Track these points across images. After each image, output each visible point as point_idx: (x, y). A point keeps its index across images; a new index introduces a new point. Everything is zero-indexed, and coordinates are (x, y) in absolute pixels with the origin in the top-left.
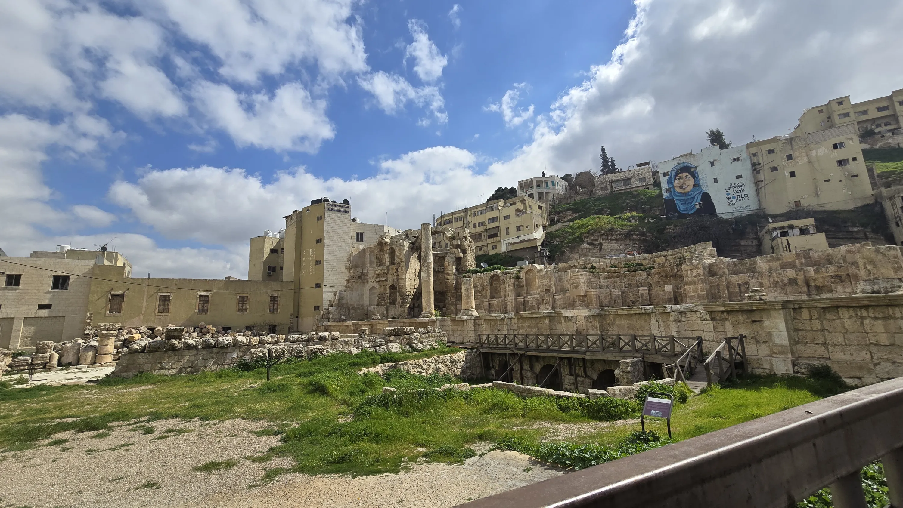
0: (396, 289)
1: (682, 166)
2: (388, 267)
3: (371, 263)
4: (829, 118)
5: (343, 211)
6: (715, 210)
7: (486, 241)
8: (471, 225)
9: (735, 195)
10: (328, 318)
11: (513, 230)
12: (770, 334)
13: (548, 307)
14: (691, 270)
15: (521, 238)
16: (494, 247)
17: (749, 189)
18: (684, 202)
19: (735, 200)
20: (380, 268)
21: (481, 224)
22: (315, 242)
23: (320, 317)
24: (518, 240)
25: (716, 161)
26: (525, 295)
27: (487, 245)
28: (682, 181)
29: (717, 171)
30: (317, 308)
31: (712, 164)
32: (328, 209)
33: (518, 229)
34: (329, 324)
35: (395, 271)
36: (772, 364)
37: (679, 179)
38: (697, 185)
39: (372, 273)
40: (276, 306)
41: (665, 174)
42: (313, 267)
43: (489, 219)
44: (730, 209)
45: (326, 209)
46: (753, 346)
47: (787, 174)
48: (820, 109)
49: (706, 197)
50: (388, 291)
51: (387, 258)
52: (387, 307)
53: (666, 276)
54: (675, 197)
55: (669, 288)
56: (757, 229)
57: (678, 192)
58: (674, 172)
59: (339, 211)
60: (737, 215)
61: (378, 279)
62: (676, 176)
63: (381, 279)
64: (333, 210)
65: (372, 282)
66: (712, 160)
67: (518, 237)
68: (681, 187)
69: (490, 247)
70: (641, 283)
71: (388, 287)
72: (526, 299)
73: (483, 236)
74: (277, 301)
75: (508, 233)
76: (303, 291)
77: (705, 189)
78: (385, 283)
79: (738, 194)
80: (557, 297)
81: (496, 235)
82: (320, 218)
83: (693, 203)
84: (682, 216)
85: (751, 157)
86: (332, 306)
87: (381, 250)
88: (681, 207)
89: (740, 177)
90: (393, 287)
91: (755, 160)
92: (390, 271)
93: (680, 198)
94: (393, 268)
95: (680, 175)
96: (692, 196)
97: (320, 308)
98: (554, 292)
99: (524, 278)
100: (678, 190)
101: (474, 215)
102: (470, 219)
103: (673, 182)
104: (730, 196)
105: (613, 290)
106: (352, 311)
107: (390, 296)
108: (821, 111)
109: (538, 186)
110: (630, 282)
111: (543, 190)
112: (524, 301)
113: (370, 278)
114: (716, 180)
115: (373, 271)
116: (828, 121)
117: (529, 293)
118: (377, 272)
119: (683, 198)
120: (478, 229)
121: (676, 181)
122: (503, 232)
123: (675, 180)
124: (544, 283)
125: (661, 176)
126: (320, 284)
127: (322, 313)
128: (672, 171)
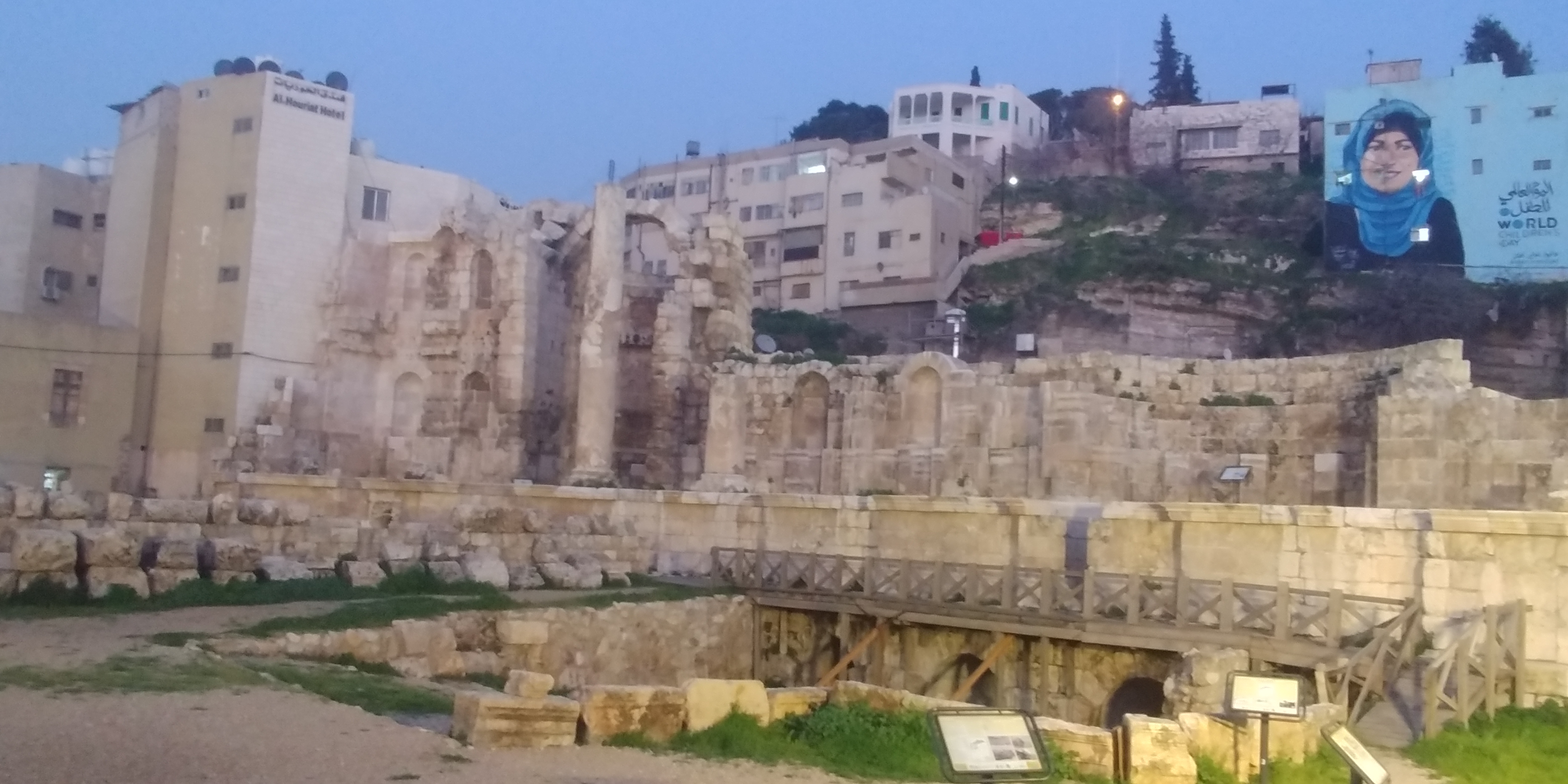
0: (486, 387)
1: (1391, 108)
2: (464, 312)
3: (409, 295)
5: (326, 112)
7: (778, 267)
8: (735, 210)
9: (1523, 217)
10: (254, 460)
11: (867, 242)
14: (1402, 413)
15: (890, 271)
16: (802, 291)
18: (1381, 219)
19: (1521, 230)
20: (439, 314)
21: (765, 211)
22: (223, 203)
23: (226, 453)
24: (879, 276)
25: (1487, 106)
26: (903, 447)
27: (778, 281)
28: (1384, 155)
29: (1485, 137)
30: (215, 425)
31: (1476, 116)
32: (277, 99)
33: (885, 240)
34: (259, 478)
35: (485, 327)
37: (1376, 148)
39: (408, 327)
40: (71, 403)
41: (1341, 128)
42: (206, 287)
43: (793, 200)
44: (1504, 257)
45: (268, 98)
49: (1443, 214)
50: (458, 392)
51: (463, 282)
52: (454, 441)
53: (1323, 428)
54: (1358, 202)
55: (1326, 462)
57: (1369, 188)
58: (1367, 125)
59: (313, 108)
61: (428, 351)
62: (1369, 137)
63: (438, 351)
64: (290, 102)
65: (407, 355)
66: (1476, 104)
67: (879, 266)
68: (1379, 173)
69: (787, 287)
70: (1250, 442)
71: (459, 380)
72: (904, 458)
73: (768, 251)
74: (77, 386)
75: (849, 248)
76: (166, 363)
78: (450, 365)
79: (1530, 214)
80: (1000, 461)
81: (811, 253)
82: (244, 125)
83: (1406, 226)
84: (1369, 260)
86: (267, 422)
87: (448, 257)
88: (1369, 233)
89: (1543, 165)
90: (476, 380)
92: (473, 327)
93: (1373, 207)
94: (480, 321)
95: (1381, 137)
96: (1407, 204)
97: (227, 425)
98: (993, 444)
99: (904, 394)
100: (1368, 180)
101: (748, 178)
102: (731, 191)
103: (1358, 154)
104: (1508, 218)
105: (1168, 456)
106: (334, 446)
109: (958, 112)
110: (1218, 436)
111: (972, 126)
112: (897, 464)
113: (402, 341)
114: (1478, 166)
115: (414, 322)
117: (915, 442)
118: (429, 327)
119: (1380, 207)
120: (757, 227)
121: (1369, 154)
122: (833, 246)
123: (1366, 147)
124: (966, 415)
125: (1329, 132)
126: (229, 346)
127: (231, 441)
128: (1360, 121)
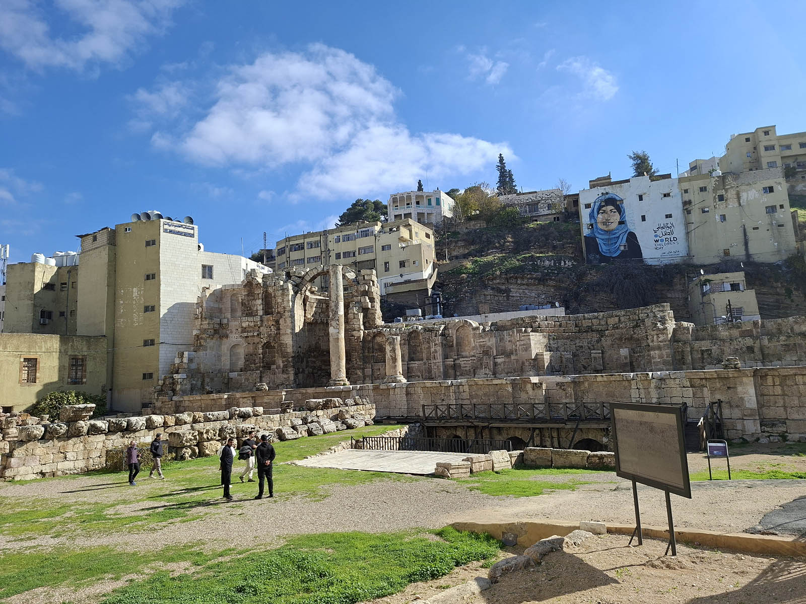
0: (274, 348)
1: (607, 196)
2: (261, 317)
3: (234, 310)
4: (755, 148)
5: (186, 235)
6: (640, 254)
8: (333, 254)
9: (664, 238)
11: (394, 265)
12: (742, 399)
13: (487, 372)
14: (657, 335)
15: (405, 278)
17: (679, 232)
18: (608, 242)
19: (663, 243)
20: (251, 319)
21: (347, 255)
22: (143, 278)
24: (402, 280)
25: (645, 194)
26: (456, 357)
28: (606, 215)
29: (644, 207)
30: (148, 376)
31: (641, 198)
32: (165, 231)
33: (402, 264)
35: (272, 323)
36: (744, 426)
37: (602, 213)
38: (622, 223)
39: (234, 324)
40: (79, 373)
41: (588, 206)
42: (139, 316)
43: (359, 249)
44: (658, 254)
45: (163, 231)
46: (727, 410)
47: (718, 218)
48: (747, 137)
49: (632, 237)
50: (261, 351)
51: (258, 305)
52: (261, 372)
53: (620, 339)
54: (597, 235)
55: (624, 352)
56: (685, 280)
57: (601, 230)
58: (598, 204)
59: (180, 234)
60: (666, 261)
61: (245, 334)
62: (599, 209)
63: (249, 334)
64: (171, 232)
65: (234, 338)
66: (640, 193)
67: (401, 276)
68: (604, 223)
70: (593, 346)
71: (261, 345)
72: (457, 362)
74: (82, 365)
75: (387, 269)
76: (120, 350)
77: (631, 228)
78: (256, 340)
79: (666, 236)
80: (499, 361)
82: (151, 243)
83: (618, 244)
84: (604, 259)
85: (682, 194)
86: (177, 373)
87: (251, 294)
88: (603, 248)
89: (669, 216)
90: (267, 346)
91: (687, 197)
92: (265, 323)
93: (603, 237)
94: (269, 320)
95: (604, 208)
96: (617, 235)
97: (154, 376)
98: (495, 354)
99: (454, 336)
100: (600, 226)
101: (338, 240)
102: (330, 246)
103: (595, 215)
104: (658, 238)
107: (263, 358)
108: (748, 140)
109: (418, 203)
111: (424, 209)
112: (454, 364)
113: (231, 332)
114: (643, 218)
115: (237, 324)
116: (754, 152)
117: (460, 355)
118: (244, 324)
119: (606, 237)
121: (600, 216)
122: (379, 268)
123: (598, 213)
124: (481, 343)
125: (583, 208)
127: (159, 382)
128: (595, 202)
